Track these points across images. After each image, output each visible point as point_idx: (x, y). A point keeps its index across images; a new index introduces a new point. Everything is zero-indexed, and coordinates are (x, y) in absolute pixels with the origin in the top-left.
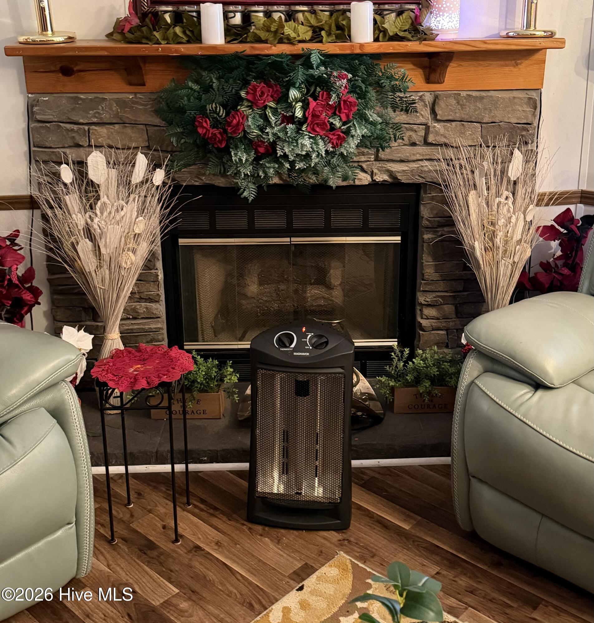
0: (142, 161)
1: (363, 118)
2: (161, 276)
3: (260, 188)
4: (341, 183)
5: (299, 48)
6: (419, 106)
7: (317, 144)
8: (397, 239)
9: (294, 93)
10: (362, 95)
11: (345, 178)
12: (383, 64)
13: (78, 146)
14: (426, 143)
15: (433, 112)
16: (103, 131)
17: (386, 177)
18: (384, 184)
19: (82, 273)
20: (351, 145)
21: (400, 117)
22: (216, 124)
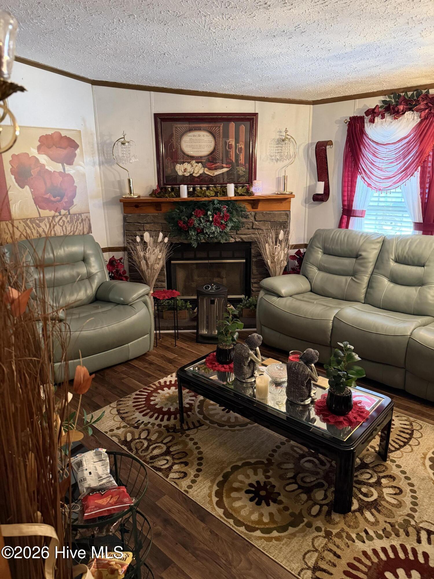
0: (161, 235)
1: (231, 220)
2: (166, 273)
3: (198, 243)
4: (225, 242)
5: (211, 198)
6: (250, 216)
7: (217, 229)
8: (244, 261)
9: (209, 213)
10: (231, 213)
11: (226, 240)
12: (238, 203)
13: (140, 230)
14: (253, 228)
15: (255, 218)
16: (148, 225)
17: (240, 240)
18: (239, 242)
19: (142, 271)
20: (228, 229)
21: (244, 220)
22: (184, 223)
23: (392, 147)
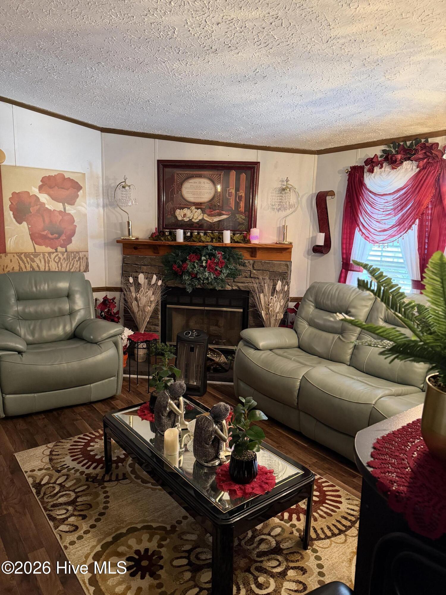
0: (155, 277)
1: (227, 267)
2: (160, 317)
3: (193, 289)
4: (220, 288)
5: (204, 244)
6: (247, 264)
7: (210, 274)
8: (242, 310)
9: (203, 258)
10: (228, 260)
11: (222, 288)
12: (237, 250)
13: (137, 272)
14: (250, 277)
15: (253, 267)
16: (145, 267)
17: (236, 288)
18: (236, 290)
19: (133, 312)
20: (223, 276)
21: (241, 268)
22: (179, 266)
23: (390, 198)
